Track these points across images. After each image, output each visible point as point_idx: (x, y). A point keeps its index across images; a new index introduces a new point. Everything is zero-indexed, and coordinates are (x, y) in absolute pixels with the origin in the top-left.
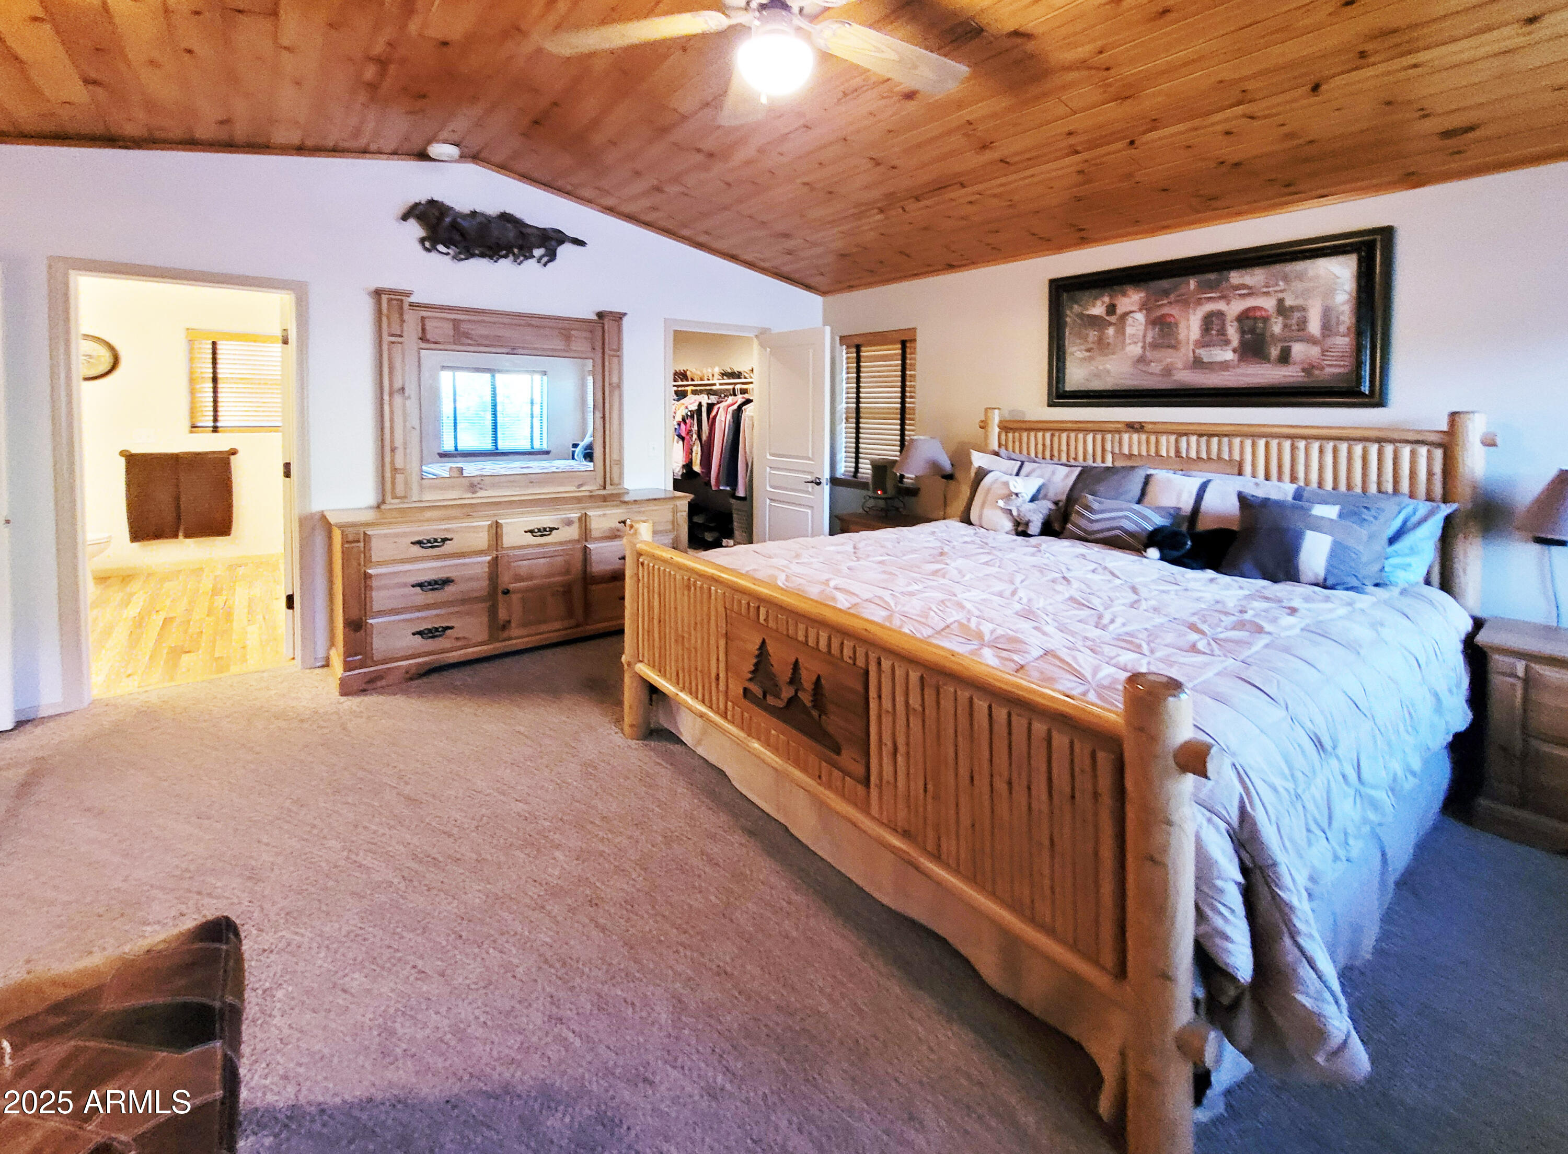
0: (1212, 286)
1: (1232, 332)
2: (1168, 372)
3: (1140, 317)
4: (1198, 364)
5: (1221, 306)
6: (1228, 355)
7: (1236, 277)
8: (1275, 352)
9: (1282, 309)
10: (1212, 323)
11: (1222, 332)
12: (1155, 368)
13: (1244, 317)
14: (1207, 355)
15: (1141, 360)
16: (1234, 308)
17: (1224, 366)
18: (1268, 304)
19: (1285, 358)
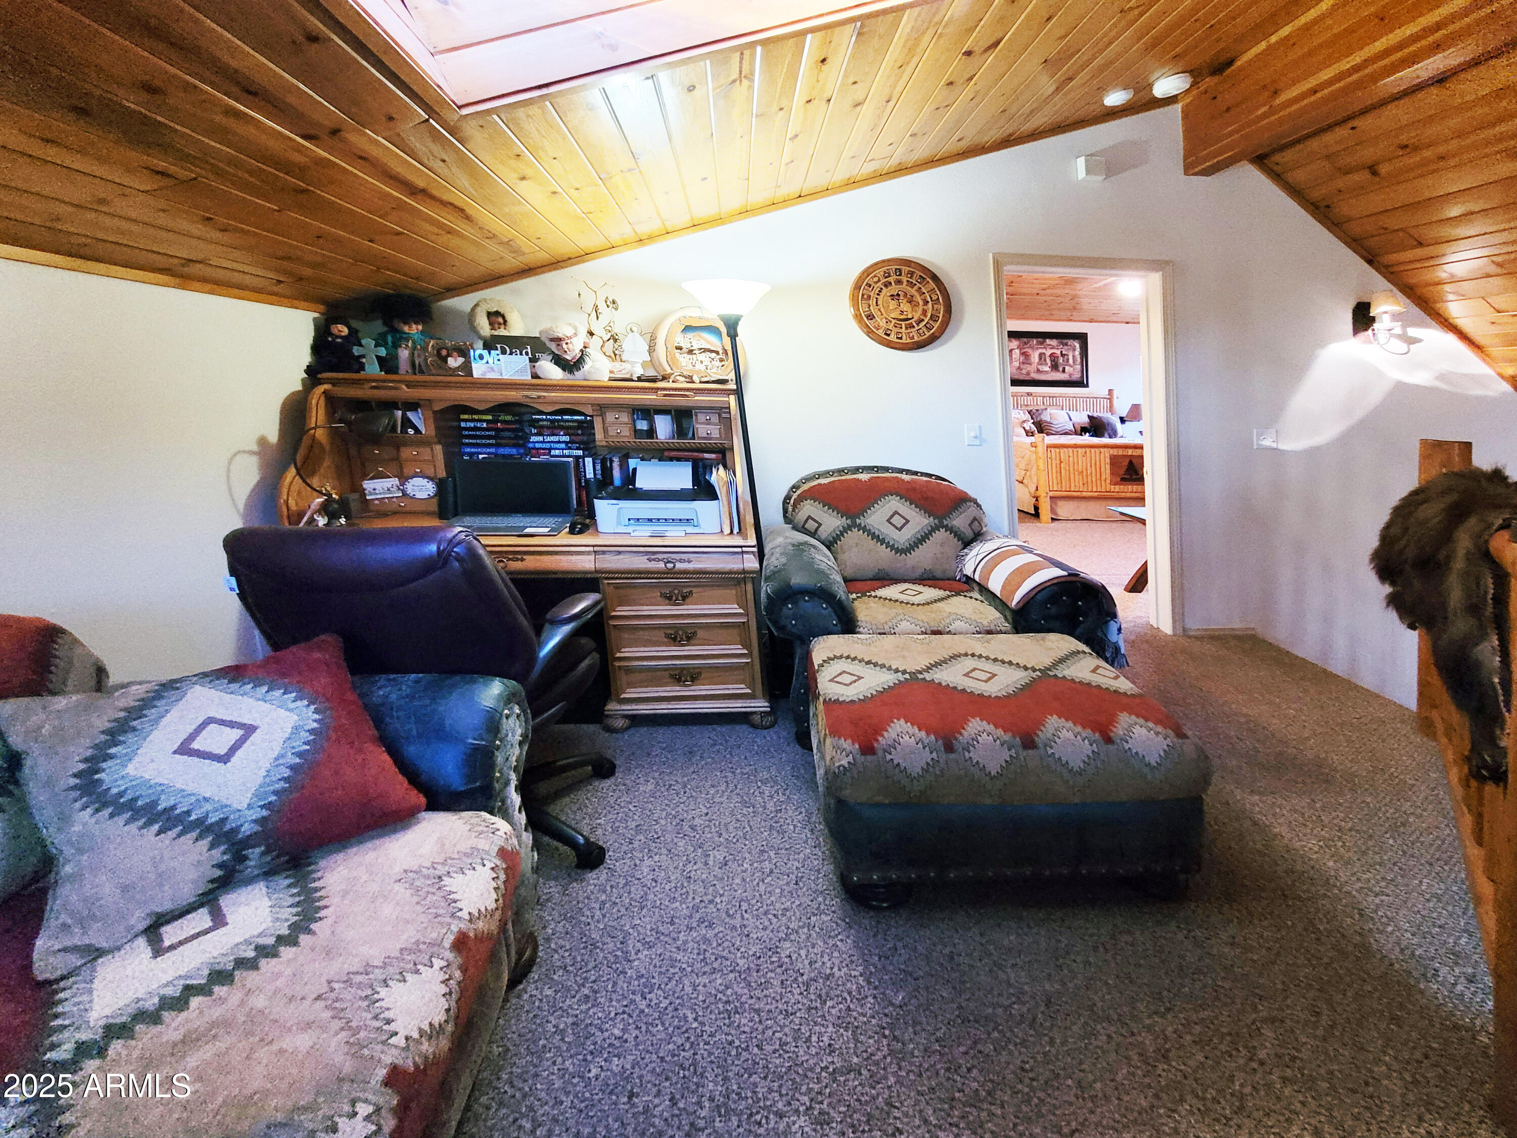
0: (1042, 343)
1: (1048, 360)
2: (1028, 374)
3: (1018, 351)
4: (1038, 371)
5: (1044, 351)
6: (1047, 369)
7: (1048, 341)
8: (1061, 369)
9: (1062, 355)
10: (1041, 356)
11: (1045, 360)
12: (1024, 372)
13: (1051, 355)
14: (1041, 368)
15: (1019, 368)
16: (1048, 352)
17: (1046, 372)
18: (1058, 352)
19: (1064, 371)
